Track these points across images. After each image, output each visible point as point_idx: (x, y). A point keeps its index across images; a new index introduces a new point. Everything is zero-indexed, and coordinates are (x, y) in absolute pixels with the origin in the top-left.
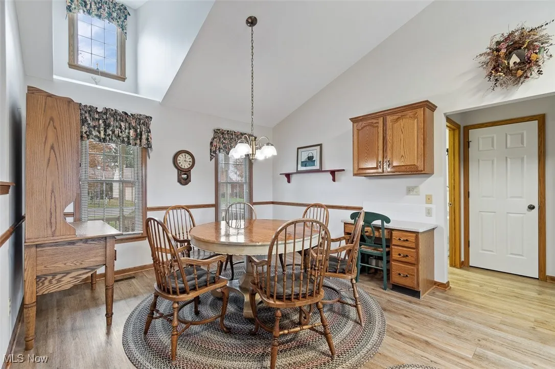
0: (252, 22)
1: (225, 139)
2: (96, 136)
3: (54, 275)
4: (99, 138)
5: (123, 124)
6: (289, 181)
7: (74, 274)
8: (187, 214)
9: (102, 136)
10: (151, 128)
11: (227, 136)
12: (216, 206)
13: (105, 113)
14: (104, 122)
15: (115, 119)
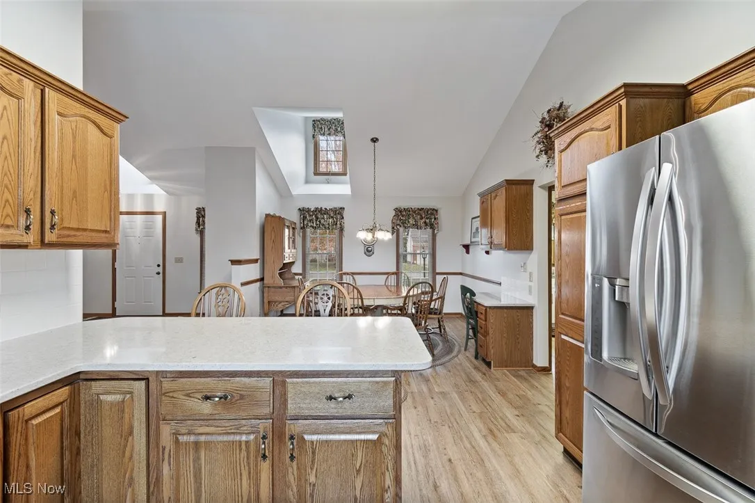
0: (374, 140)
1: (403, 216)
2: (311, 226)
3: (275, 302)
4: (313, 227)
5: (325, 216)
6: (468, 252)
7: (283, 304)
8: (351, 278)
9: (315, 225)
10: (344, 216)
11: (404, 213)
12: (397, 274)
13: (316, 211)
14: (316, 216)
15: (321, 214)
